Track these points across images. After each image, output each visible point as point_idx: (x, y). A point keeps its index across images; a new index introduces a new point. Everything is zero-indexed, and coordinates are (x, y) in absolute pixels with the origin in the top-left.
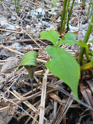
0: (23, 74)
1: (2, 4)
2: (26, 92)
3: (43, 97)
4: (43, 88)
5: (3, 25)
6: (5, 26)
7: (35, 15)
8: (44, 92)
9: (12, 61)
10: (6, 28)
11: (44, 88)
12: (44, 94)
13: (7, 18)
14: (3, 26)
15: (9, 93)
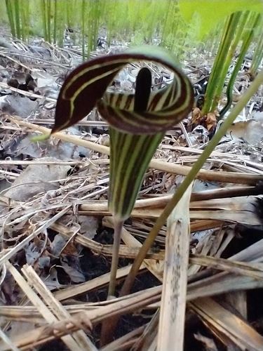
0: (79, 207)
1: (50, 50)
2: (80, 280)
3: (173, 319)
4: (173, 265)
5: (44, 85)
6: (47, 89)
7: (129, 80)
8: (175, 287)
9: (48, 166)
10: (50, 95)
11: (178, 267)
12: (176, 297)
13: (57, 78)
14: (43, 88)
15: (4, 273)
